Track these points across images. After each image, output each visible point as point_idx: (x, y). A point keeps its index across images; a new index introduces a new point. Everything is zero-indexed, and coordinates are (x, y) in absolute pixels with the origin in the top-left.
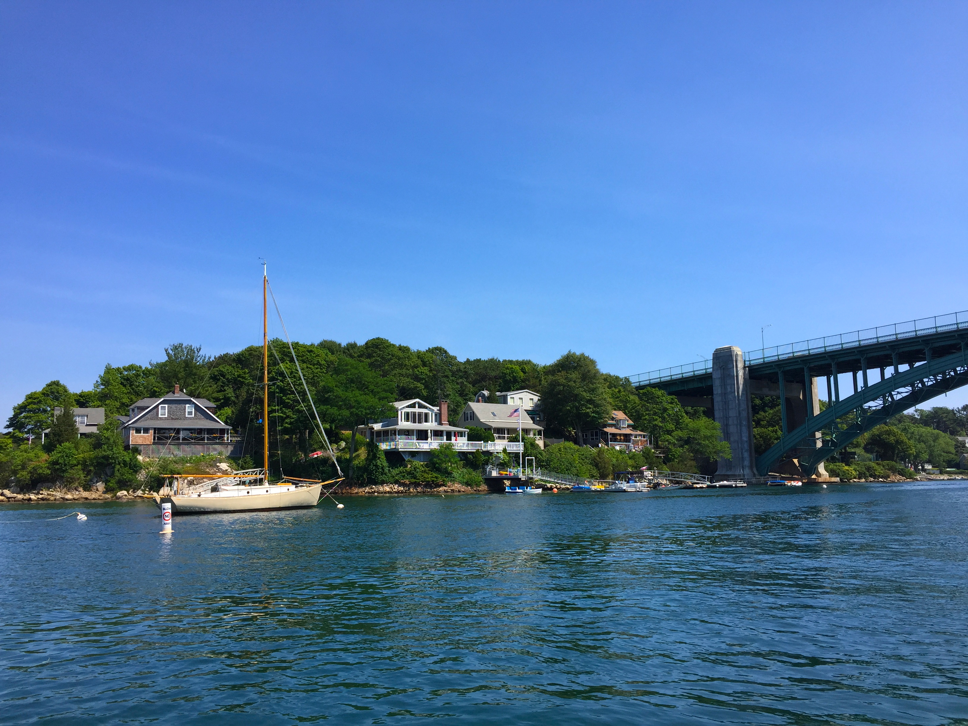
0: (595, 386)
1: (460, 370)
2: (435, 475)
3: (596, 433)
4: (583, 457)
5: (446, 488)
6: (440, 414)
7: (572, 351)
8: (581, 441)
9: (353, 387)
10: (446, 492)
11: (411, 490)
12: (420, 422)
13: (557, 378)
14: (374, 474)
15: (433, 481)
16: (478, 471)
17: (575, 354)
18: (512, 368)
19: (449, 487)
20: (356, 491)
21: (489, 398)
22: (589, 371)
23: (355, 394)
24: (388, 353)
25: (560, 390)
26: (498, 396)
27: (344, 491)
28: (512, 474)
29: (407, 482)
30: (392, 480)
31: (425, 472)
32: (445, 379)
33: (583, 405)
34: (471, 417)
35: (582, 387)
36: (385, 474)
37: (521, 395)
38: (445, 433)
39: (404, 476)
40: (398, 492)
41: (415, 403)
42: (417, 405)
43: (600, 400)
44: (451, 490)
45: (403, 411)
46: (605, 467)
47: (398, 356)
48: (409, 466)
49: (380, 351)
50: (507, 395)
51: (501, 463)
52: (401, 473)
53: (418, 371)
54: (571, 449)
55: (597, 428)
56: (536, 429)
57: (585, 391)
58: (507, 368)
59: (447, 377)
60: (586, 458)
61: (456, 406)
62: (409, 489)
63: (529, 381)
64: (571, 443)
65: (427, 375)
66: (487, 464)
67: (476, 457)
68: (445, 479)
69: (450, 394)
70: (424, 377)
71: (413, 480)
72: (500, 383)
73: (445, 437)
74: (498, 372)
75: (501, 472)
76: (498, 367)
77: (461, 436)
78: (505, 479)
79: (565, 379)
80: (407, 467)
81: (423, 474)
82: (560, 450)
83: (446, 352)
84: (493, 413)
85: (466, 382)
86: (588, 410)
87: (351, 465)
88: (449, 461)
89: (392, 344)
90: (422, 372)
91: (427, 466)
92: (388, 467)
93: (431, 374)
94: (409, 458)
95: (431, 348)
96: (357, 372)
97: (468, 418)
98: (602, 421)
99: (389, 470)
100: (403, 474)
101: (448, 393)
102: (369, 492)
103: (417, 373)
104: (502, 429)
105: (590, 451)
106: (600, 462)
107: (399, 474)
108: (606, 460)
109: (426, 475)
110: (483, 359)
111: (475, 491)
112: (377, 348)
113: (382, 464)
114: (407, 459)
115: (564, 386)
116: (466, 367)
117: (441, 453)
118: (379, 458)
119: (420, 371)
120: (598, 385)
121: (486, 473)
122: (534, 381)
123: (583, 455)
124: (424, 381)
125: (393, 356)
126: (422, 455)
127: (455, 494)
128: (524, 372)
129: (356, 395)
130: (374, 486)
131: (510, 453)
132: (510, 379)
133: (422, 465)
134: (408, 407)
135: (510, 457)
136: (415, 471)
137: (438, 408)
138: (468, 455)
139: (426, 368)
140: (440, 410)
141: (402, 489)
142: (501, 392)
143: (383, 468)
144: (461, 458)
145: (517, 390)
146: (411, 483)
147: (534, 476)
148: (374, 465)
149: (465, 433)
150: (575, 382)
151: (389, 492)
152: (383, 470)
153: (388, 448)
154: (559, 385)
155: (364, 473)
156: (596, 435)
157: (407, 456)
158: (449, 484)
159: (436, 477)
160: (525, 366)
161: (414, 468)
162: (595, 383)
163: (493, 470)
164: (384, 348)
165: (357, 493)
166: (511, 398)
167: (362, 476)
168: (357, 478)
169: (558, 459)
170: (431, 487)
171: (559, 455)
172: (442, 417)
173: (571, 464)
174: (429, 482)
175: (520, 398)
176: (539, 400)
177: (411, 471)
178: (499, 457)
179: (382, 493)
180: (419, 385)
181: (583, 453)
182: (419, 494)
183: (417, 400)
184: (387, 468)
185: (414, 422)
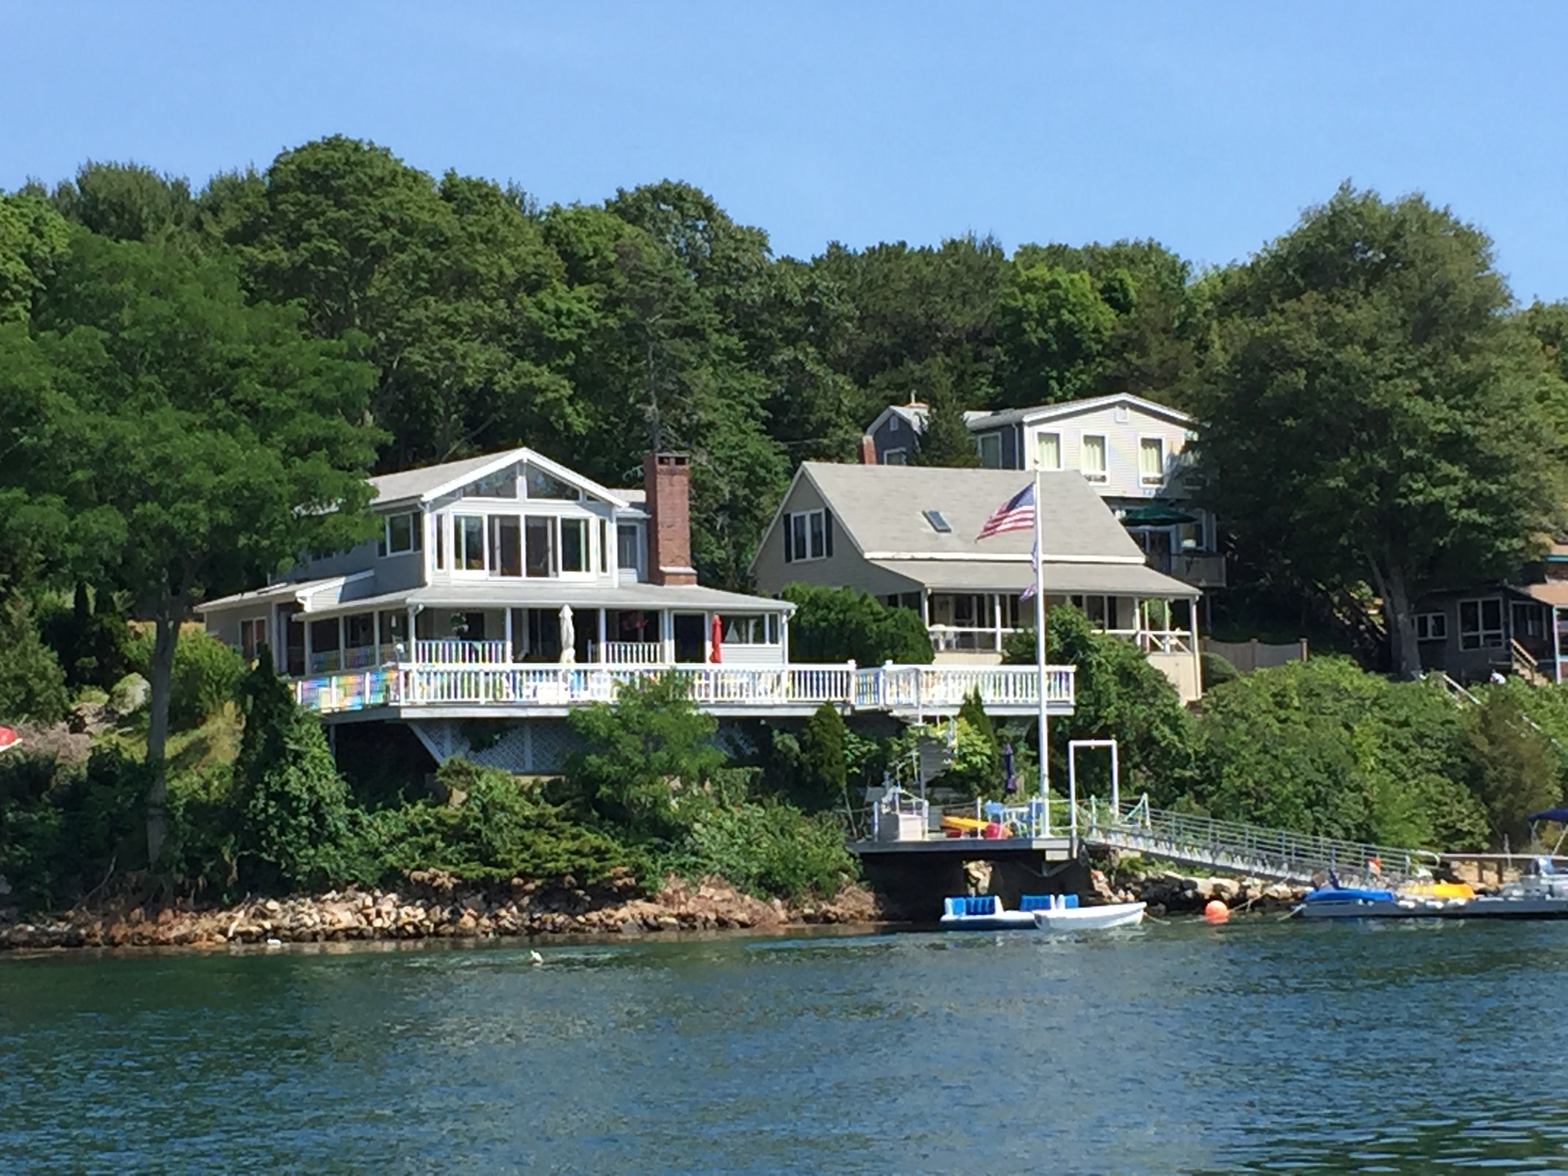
0: (1475, 364)
1: (781, 302)
2: (593, 839)
3: (1491, 609)
4: (1404, 736)
5: (649, 909)
6: (652, 526)
7: (1361, 187)
8: (1410, 652)
9: (151, 388)
10: (649, 926)
11: (468, 921)
12: (538, 568)
13: (1276, 324)
14: (271, 841)
15: (580, 873)
16: (830, 818)
17: (1376, 201)
18: (1055, 284)
19: (668, 901)
20: (182, 929)
21: (925, 438)
22: (1444, 291)
23: (154, 427)
24: (383, 218)
25: (1297, 393)
26: (978, 431)
27: (120, 931)
28: (1003, 831)
29: (446, 880)
30: (368, 870)
31: (539, 824)
32: (683, 348)
33: (1414, 466)
34: (816, 537)
35: (1411, 373)
36: (334, 839)
37: (1093, 424)
38: (667, 626)
39: (427, 850)
40: (397, 934)
41: (509, 474)
42: (521, 482)
43: (1504, 436)
44: (681, 917)
45: (450, 512)
46: (1517, 786)
47: (435, 229)
48: (459, 796)
49: (339, 205)
50: (1020, 425)
51: (949, 773)
52: (414, 831)
53: (541, 306)
54: (1339, 693)
55: (1493, 586)
56: (1160, 597)
57: (1426, 393)
58: (1029, 287)
59: (692, 332)
60: (1420, 738)
61: (747, 483)
62: (456, 914)
63: (1143, 352)
64: (1344, 662)
65: (585, 324)
66: (878, 782)
67: (817, 745)
68: (646, 861)
69: (711, 425)
70: (570, 335)
71: (476, 871)
72: (999, 366)
73: (669, 646)
74: (987, 308)
75: (954, 820)
76: (989, 282)
77: (759, 638)
78: (975, 855)
79: (1321, 334)
80: (444, 798)
81: (528, 836)
82: (1280, 700)
83: (708, 209)
84: (934, 518)
85: (823, 360)
86: (1438, 493)
87: (157, 796)
88: (671, 770)
89: (406, 172)
90: (558, 313)
91: (552, 794)
92: (349, 804)
93: (612, 322)
94: (459, 757)
95: (630, 189)
96: (163, 307)
97: (801, 541)
98: (1517, 543)
99: (354, 821)
100: (425, 840)
101: (703, 416)
102: (246, 936)
103: (535, 314)
104: (980, 598)
105: (1446, 704)
106: (1494, 762)
107: (402, 839)
108: (1524, 750)
109: (543, 843)
110: (914, 244)
111: (807, 919)
112: (325, 189)
113: (311, 790)
114: (444, 763)
115: (1314, 370)
116: (813, 287)
117: (625, 726)
118: (298, 756)
119: (550, 305)
120: (1496, 361)
121: (870, 827)
122: (1171, 349)
123: (1405, 723)
124: (570, 359)
125: (407, 229)
126: (528, 741)
127: (701, 935)
128: (1121, 305)
129: (164, 429)
130: (272, 905)
131: (1001, 721)
132: (1044, 343)
133: (527, 794)
134: (476, 489)
135: (1001, 741)
136: (487, 820)
137: (640, 496)
138: (777, 737)
139: (581, 291)
140: (650, 506)
141: (421, 914)
142: (994, 406)
143: (316, 810)
144: (737, 750)
145: (1082, 394)
146: (465, 886)
147: (1113, 841)
148: (270, 796)
149: (774, 619)
150: (1371, 346)
151: (349, 934)
152: (320, 819)
153: (352, 703)
154: (1292, 365)
155: (223, 834)
156: (1492, 621)
157: (448, 745)
158: (669, 886)
159: (600, 854)
160: (1123, 273)
161: (484, 809)
162: (1479, 350)
163: (907, 808)
164: (362, 189)
165: (182, 940)
166: (1042, 437)
167: (213, 852)
168: (189, 860)
169: (1265, 750)
170: (572, 906)
171: (1276, 727)
172: (662, 543)
173: (1332, 774)
174: (559, 875)
175: (1090, 440)
176: (1189, 446)
177: (465, 819)
178: (942, 743)
179: (314, 937)
180: (544, 376)
181: (1402, 714)
182: (507, 939)
183: (524, 454)
184: (343, 810)
185: (510, 568)
